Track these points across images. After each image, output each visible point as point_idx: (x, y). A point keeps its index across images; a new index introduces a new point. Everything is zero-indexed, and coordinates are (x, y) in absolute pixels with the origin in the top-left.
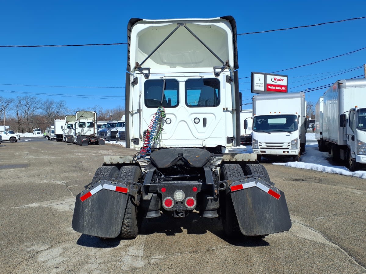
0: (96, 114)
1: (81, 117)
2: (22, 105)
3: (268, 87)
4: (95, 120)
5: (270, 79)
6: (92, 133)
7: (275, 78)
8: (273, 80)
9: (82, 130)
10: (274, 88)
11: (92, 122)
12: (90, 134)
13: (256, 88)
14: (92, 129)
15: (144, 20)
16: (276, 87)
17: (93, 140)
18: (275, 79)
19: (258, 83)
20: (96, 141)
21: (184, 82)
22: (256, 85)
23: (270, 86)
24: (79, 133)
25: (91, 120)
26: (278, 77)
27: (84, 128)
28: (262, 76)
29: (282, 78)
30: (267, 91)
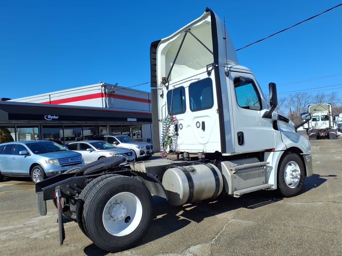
0: (331, 105)
1: (315, 110)
2: (294, 102)
4: (330, 112)
6: (327, 126)
9: (316, 124)
11: (327, 115)
12: (325, 128)
14: (327, 122)
15: (162, 40)
17: (322, 134)
20: (326, 135)
24: (313, 127)
25: (325, 113)
27: (317, 122)
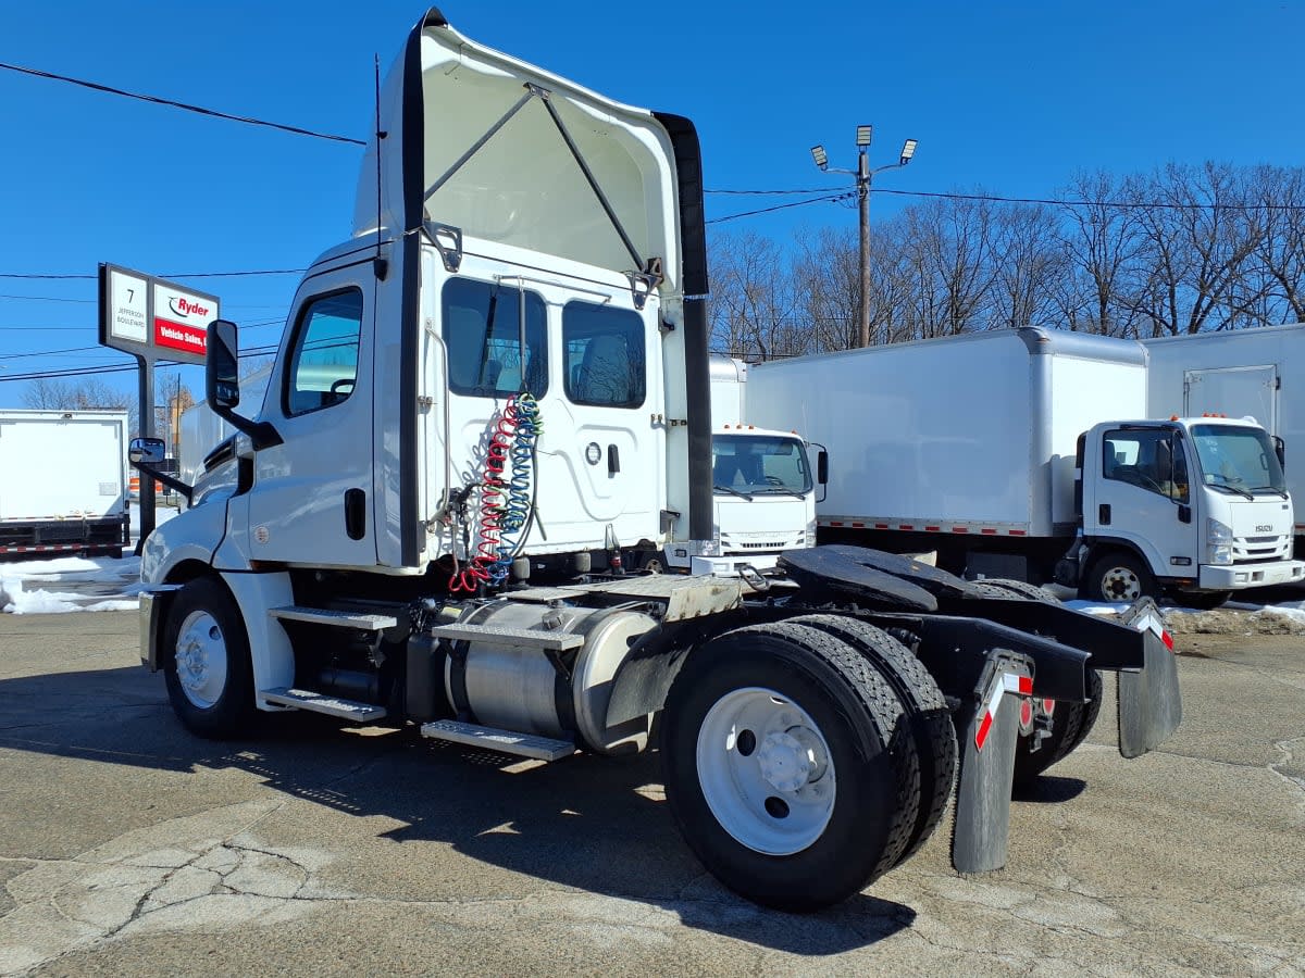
3: (158, 332)
5: (166, 302)
7: (181, 300)
8: (176, 306)
10: (178, 336)
13: (119, 329)
16: (187, 334)
18: (183, 303)
19: (127, 311)
21: (561, 309)
22: (121, 315)
23: (167, 329)
26: (191, 300)
28: (140, 286)
29: (203, 303)
30: (157, 344)
